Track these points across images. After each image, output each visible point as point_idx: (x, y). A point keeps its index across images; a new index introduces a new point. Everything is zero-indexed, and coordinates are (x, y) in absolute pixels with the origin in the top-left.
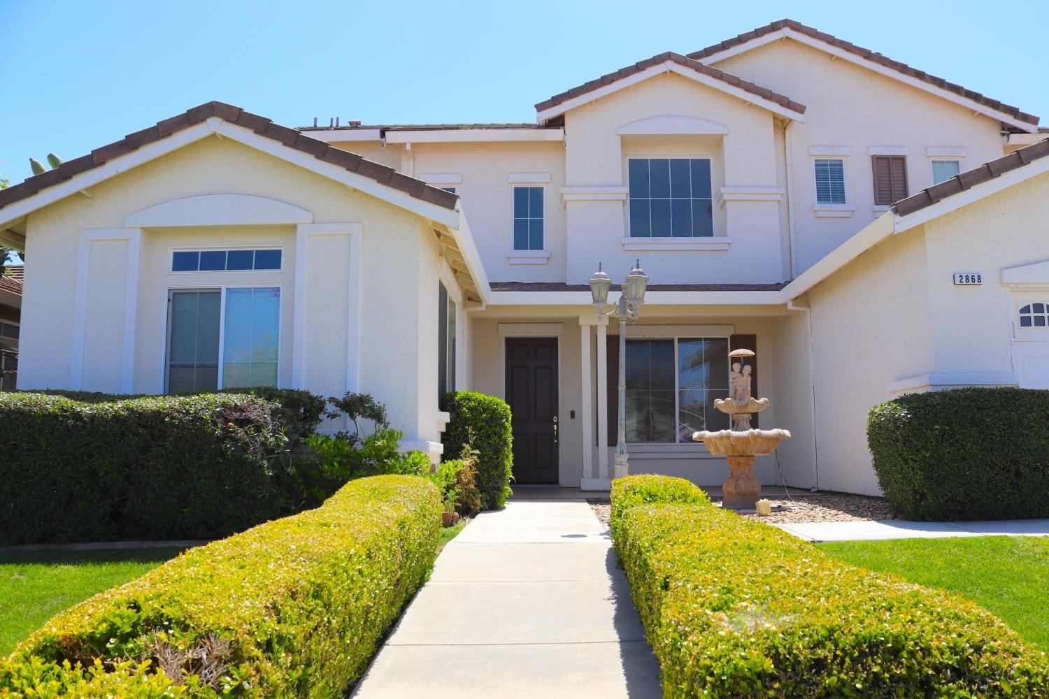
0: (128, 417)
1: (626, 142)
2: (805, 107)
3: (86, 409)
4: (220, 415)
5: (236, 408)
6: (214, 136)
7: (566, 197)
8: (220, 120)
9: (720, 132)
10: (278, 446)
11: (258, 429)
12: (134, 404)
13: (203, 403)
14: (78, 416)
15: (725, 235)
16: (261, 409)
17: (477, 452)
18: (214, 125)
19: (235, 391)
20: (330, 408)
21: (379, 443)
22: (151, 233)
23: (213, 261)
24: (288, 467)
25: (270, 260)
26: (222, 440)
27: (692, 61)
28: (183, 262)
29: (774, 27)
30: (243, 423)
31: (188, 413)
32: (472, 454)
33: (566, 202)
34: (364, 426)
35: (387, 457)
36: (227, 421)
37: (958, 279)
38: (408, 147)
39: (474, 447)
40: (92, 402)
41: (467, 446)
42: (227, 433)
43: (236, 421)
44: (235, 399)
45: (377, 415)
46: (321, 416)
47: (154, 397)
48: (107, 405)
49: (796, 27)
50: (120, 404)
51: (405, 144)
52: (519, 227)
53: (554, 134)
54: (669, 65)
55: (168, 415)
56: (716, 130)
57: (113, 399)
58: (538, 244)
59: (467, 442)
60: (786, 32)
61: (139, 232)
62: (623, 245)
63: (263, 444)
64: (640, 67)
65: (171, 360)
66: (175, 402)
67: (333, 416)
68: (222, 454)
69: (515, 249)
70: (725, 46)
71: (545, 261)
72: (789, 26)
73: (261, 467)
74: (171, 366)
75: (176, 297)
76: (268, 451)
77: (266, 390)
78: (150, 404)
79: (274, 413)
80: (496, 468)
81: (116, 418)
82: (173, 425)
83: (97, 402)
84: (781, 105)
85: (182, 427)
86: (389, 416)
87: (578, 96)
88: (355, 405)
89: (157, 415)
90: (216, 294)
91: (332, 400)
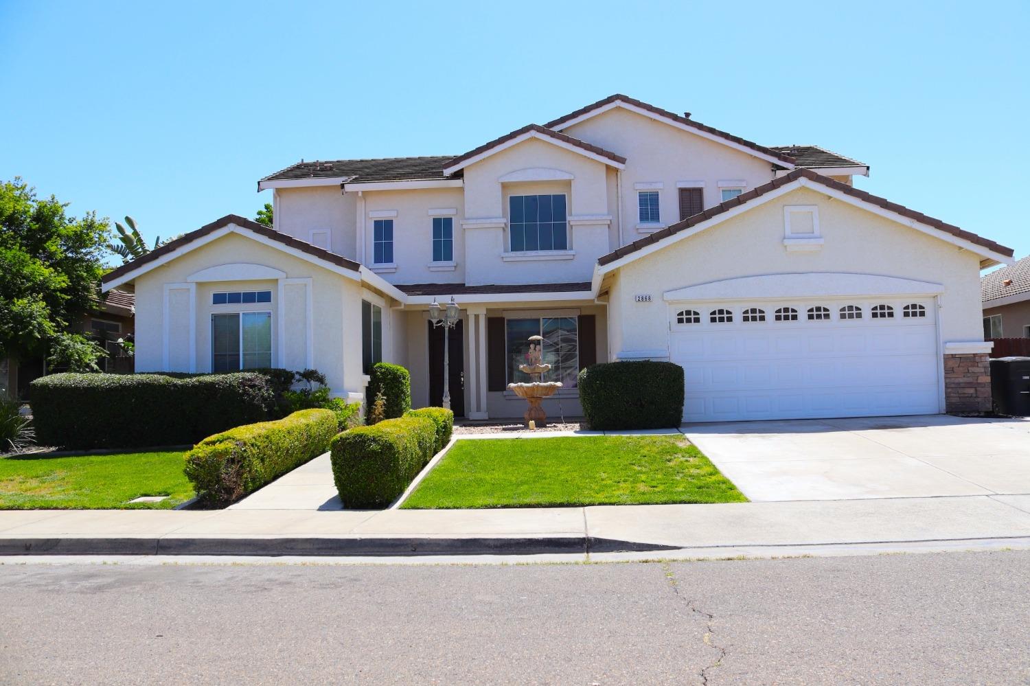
0: (199, 386)
1: (505, 186)
2: (625, 160)
3: (179, 382)
4: (241, 383)
5: (250, 380)
6: (232, 233)
7: (464, 227)
8: (234, 225)
9: (568, 178)
10: (269, 397)
11: (259, 389)
12: (202, 379)
13: (233, 378)
14: (175, 385)
15: (572, 249)
16: (260, 379)
17: (385, 398)
18: (232, 227)
19: (248, 371)
20: (297, 377)
21: (317, 395)
22: (200, 285)
23: (235, 298)
24: (275, 406)
25: (265, 297)
26: (242, 395)
27: (547, 129)
28: (219, 299)
29: (610, 100)
30: (252, 386)
31: (226, 383)
32: (382, 399)
33: (464, 229)
34: (314, 385)
35: (321, 401)
36: (244, 386)
37: (637, 299)
38: (360, 194)
39: (383, 395)
40: (181, 378)
41: (380, 395)
42: (245, 392)
43: (249, 386)
44: (248, 375)
45: (321, 380)
46: (293, 381)
47: (208, 374)
48: (188, 380)
49: (625, 99)
50: (194, 379)
51: (358, 192)
52: (436, 245)
53: (457, 183)
54: (533, 133)
55: (217, 384)
56: (566, 177)
57: (191, 376)
58: (449, 257)
59: (380, 392)
60: (618, 103)
61: (194, 285)
62: (503, 258)
63: (262, 396)
64: (513, 135)
65: (215, 352)
66: (218, 378)
67: (299, 380)
68: (243, 401)
69: (434, 260)
70: (575, 115)
71: (453, 269)
72: (620, 99)
73: (261, 407)
74: (215, 355)
75: (216, 318)
76: (264, 399)
77: (264, 369)
78: (208, 379)
79: (267, 381)
80: (397, 406)
81: (194, 386)
82: (220, 389)
83: (183, 378)
84: (609, 158)
85: (224, 389)
86: (327, 381)
87: (470, 157)
88: (310, 375)
89: (212, 384)
90: (237, 316)
91: (297, 373)
